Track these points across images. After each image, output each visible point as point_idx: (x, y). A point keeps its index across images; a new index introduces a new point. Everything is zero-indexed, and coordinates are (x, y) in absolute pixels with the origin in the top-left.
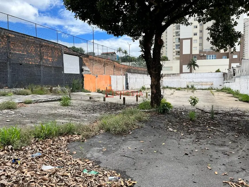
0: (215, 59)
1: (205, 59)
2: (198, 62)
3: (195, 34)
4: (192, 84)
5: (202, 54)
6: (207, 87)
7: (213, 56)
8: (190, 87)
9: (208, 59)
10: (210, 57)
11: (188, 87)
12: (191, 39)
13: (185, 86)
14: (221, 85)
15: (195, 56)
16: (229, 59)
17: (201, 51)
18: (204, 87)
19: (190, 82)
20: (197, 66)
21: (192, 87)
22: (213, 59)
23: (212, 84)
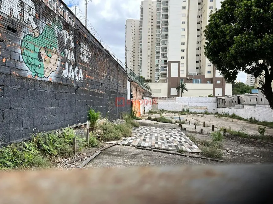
0: (200, 83)
1: (192, 83)
2: (187, 86)
3: (183, 58)
4: (188, 107)
5: (189, 78)
6: (203, 111)
7: (198, 81)
8: (186, 110)
9: (194, 83)
10: (196, 81)
11: (183, 110)
12: (179, 62)
13: (181, 110)
14: (214, 110)
15: (182, 79)
16: (213, 84)
17: (187, 75)
18: (199, 111)
19: (185, 106)
20: (186, 89)
21: (188, 111)
22: (198, 83)
23: (207, 109)
